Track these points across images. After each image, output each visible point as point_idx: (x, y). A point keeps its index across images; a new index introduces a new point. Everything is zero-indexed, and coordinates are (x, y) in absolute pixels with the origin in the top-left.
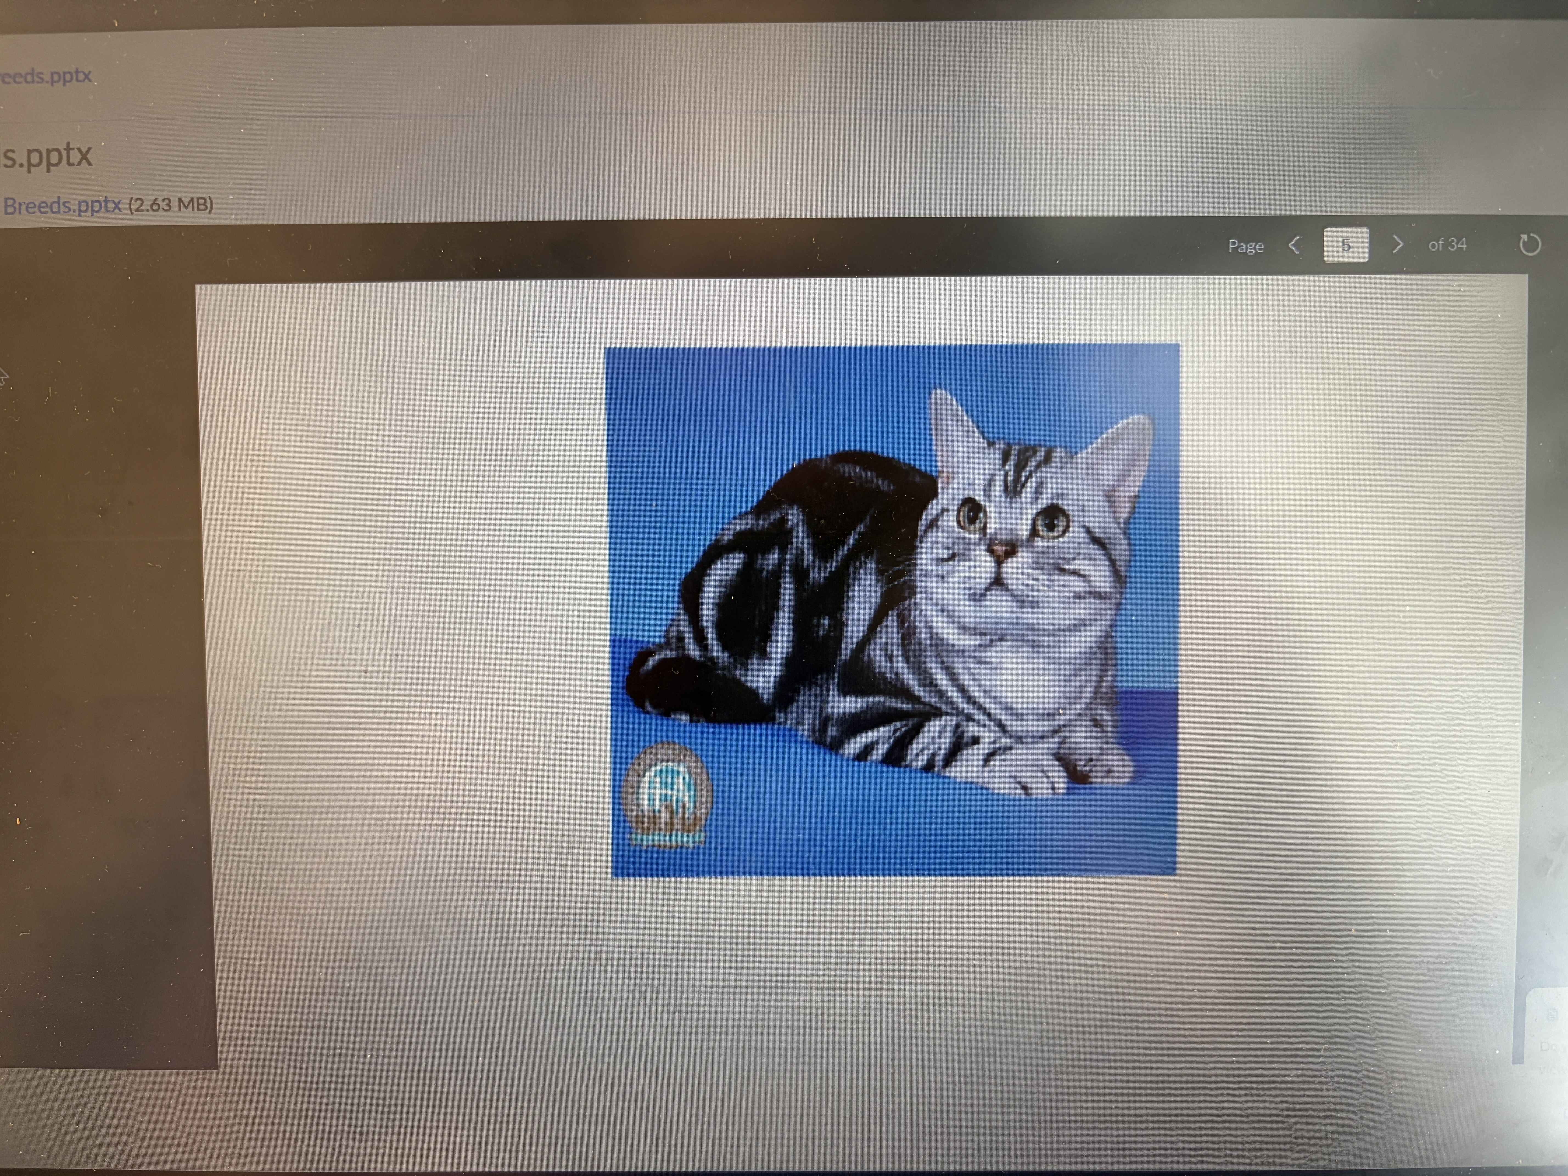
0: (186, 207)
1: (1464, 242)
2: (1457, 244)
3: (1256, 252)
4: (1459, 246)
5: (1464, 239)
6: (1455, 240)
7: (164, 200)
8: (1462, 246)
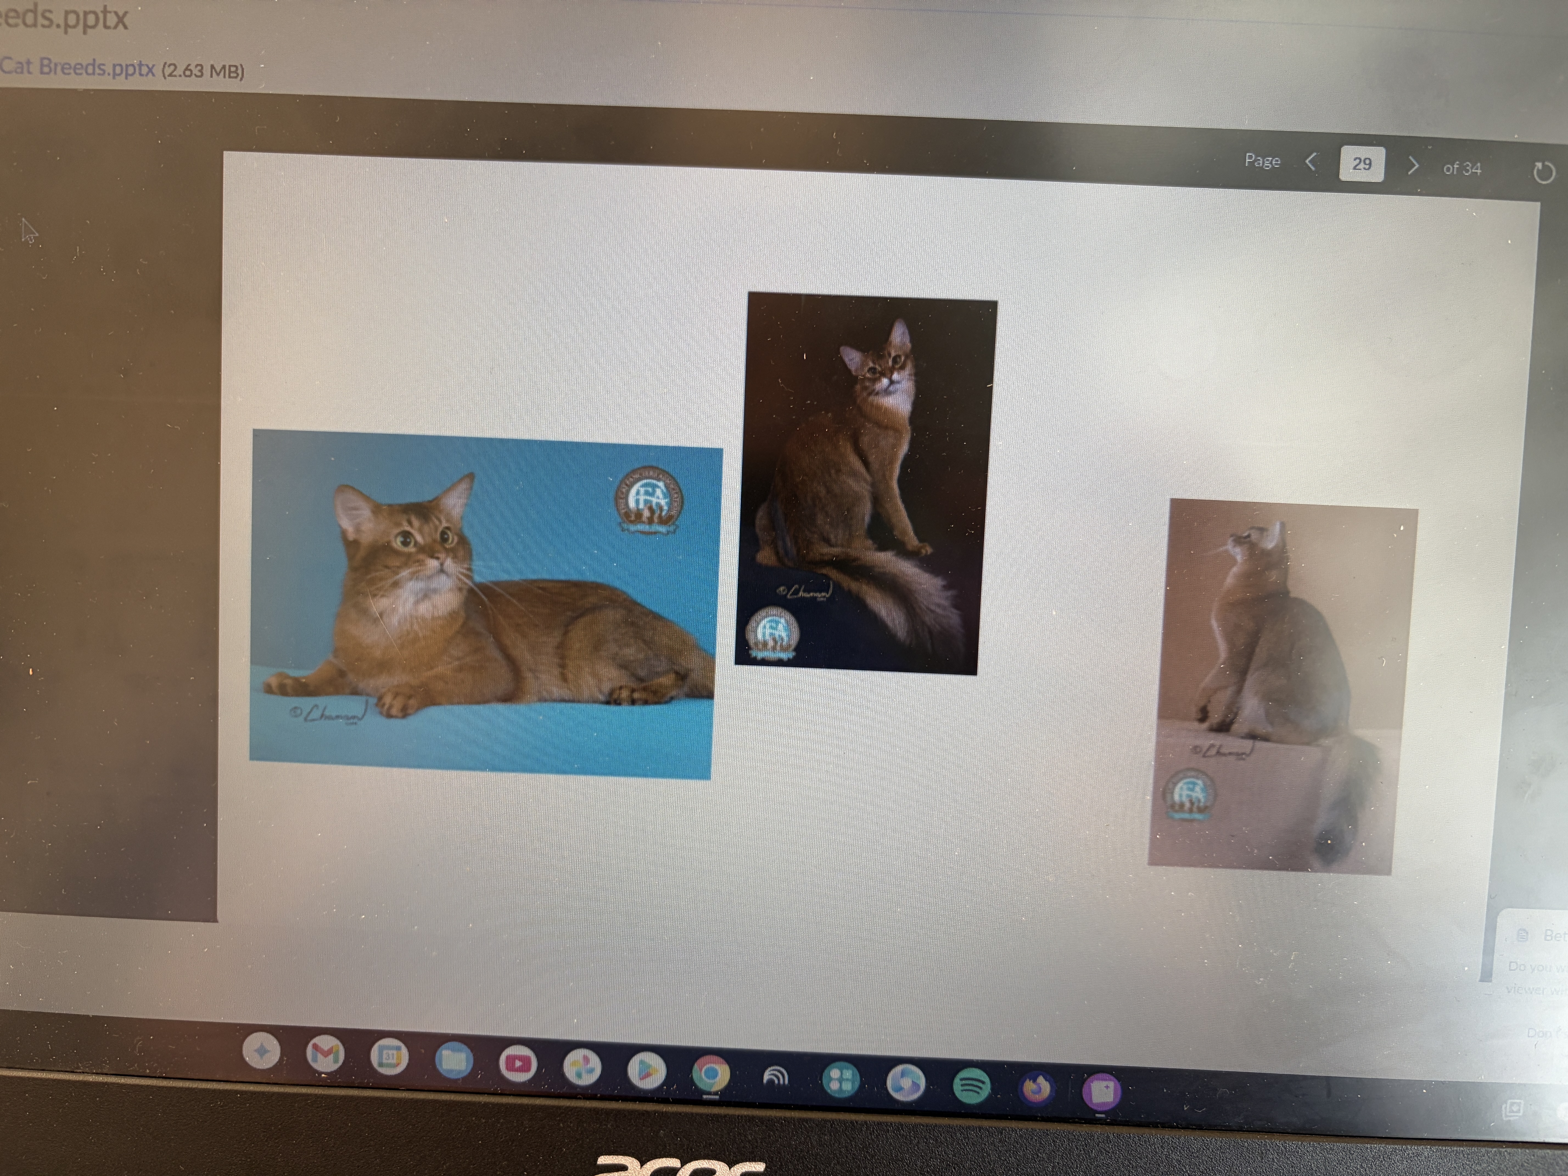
0: (218, 74)
1: (1479, 168)
2: (1472, 168)
3: (1273, 167)
4: (1473, 171)
5: (1479, 164)
6: (1470, 165)
7: (197, 66)
8: (1476, 171)
